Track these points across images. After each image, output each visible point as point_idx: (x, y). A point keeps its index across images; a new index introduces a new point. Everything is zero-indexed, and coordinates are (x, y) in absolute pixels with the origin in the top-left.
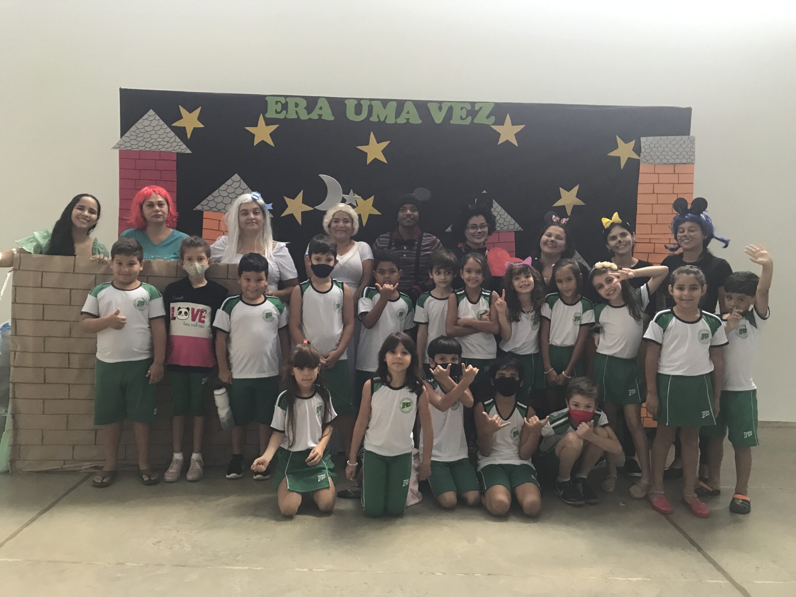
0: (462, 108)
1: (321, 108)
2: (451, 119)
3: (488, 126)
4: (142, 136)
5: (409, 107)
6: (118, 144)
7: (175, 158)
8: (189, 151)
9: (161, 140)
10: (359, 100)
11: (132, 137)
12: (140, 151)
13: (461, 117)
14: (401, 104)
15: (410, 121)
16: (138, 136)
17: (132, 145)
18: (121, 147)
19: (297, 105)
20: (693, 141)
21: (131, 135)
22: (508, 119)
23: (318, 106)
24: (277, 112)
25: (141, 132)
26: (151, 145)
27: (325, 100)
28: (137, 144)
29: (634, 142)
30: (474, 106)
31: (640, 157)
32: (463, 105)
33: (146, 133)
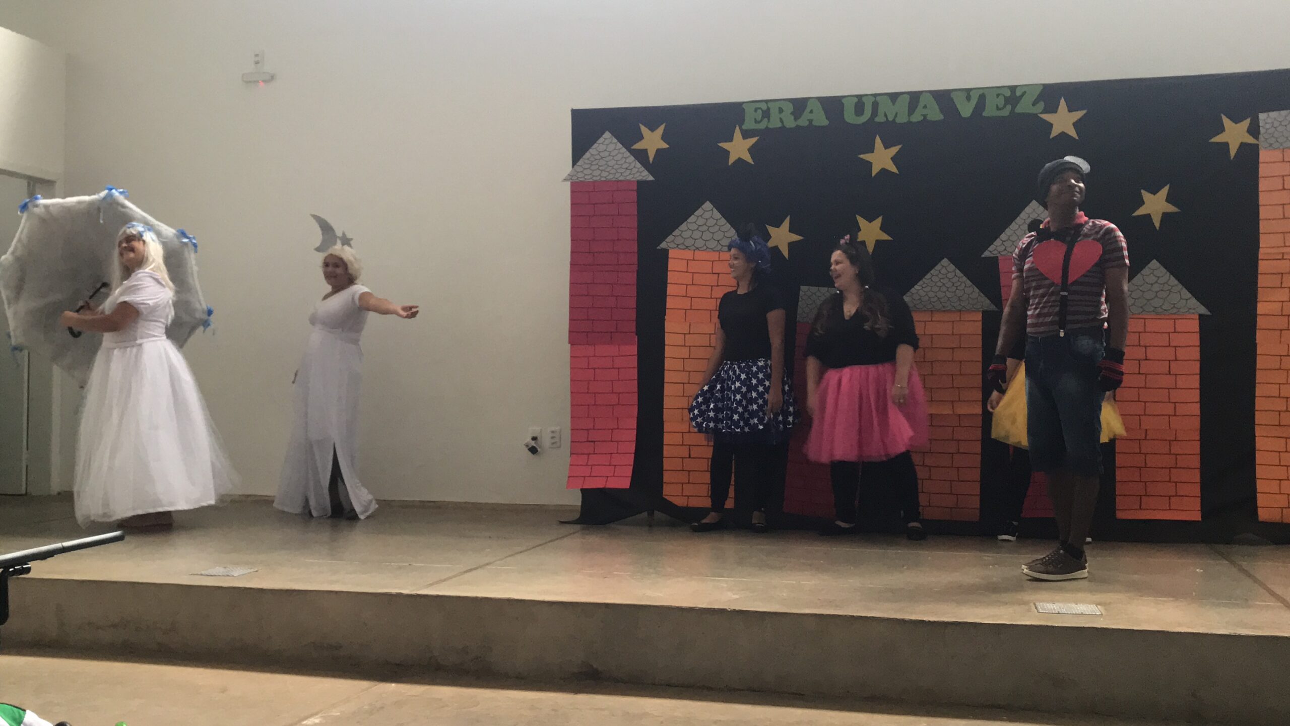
0: (998, 95)
1: (811, 112)
2: (984, 111)
3: (1036, 115)
4: (597, 164)
5: (923, 101)
6: (569, 175)
7: (635, 188)
8: (651, 178)
9: (619, 166)
10: (860, 97)
11: (587, 166)
12: (594, 182)
13: (997, 105)
14: (915, 97)
15: (929, 118)
16: (593, 164)
17: (586, 175)
18: (573, 178)
19: (781, 110)
21: (585, 163)
22: (1063, 105)
23: (808, 110)
24: (756, 122)
25: (596, 159)
26: (607, 174)
27: (817, 101)
28: (591, 174)
29: (1248, 121)
30: (1015, 92)
31: (1258, 141)
32: (999, 91)
33: (601, 160)
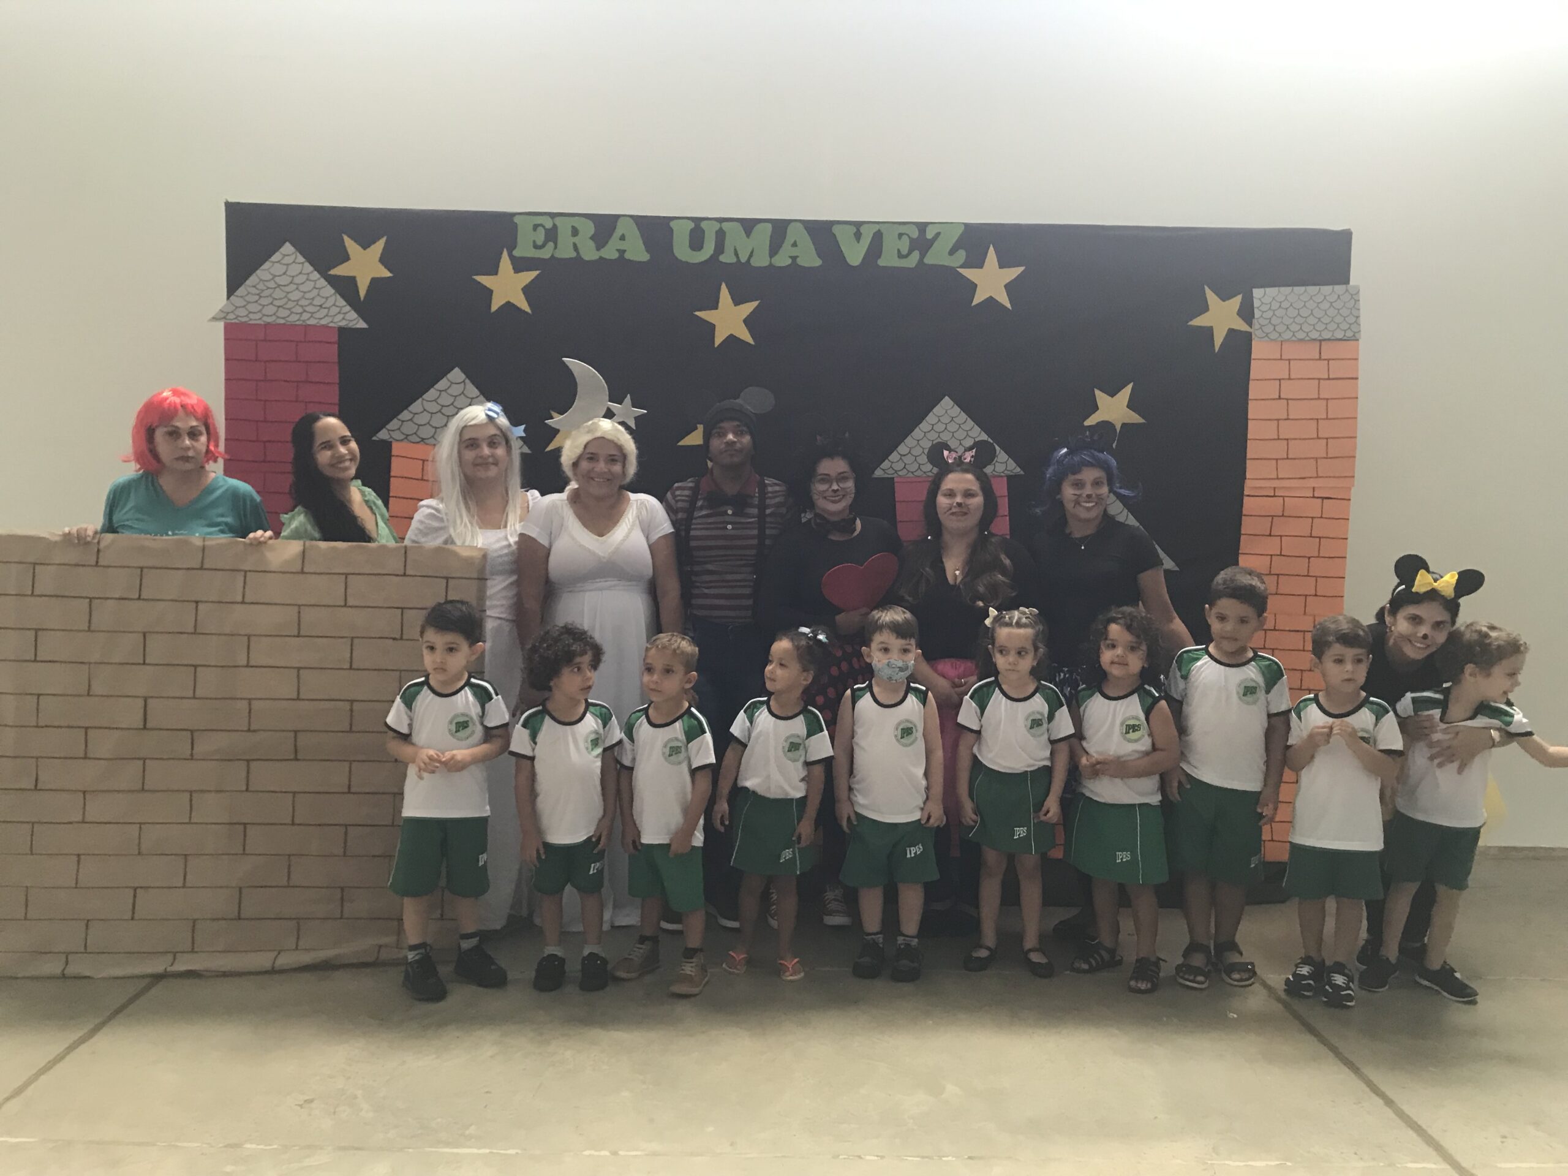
0: (900, 235)
1: (623, 238)
2: (879, 256)
3: (951, 271)
4: (270, 296)
5: (792, 234)
6: (221, 311)
7: (335, 338)
8: (362, 325)
9: (308, 302)
10: (697, 221)
11: (251, 298)
12: (265, 325)
13: (899, 251)
14: (780, 227)
15: (800, 261)
16: (262, 295)
17: (250, 312)
18: (228, 317)
19: (575, 232)
20: (1355, 297)
21: (249, 293)
22: (992, 255)
23: (617, 234)
24: (536, 246)
25: (268, 288)
26: (288, 312)
27: (631, 221)
28: (260, 311)
29: (1239, 298)
30: (925, 231)
31: (1251, 327)
32: (902, 229)
33: (277, 289)
